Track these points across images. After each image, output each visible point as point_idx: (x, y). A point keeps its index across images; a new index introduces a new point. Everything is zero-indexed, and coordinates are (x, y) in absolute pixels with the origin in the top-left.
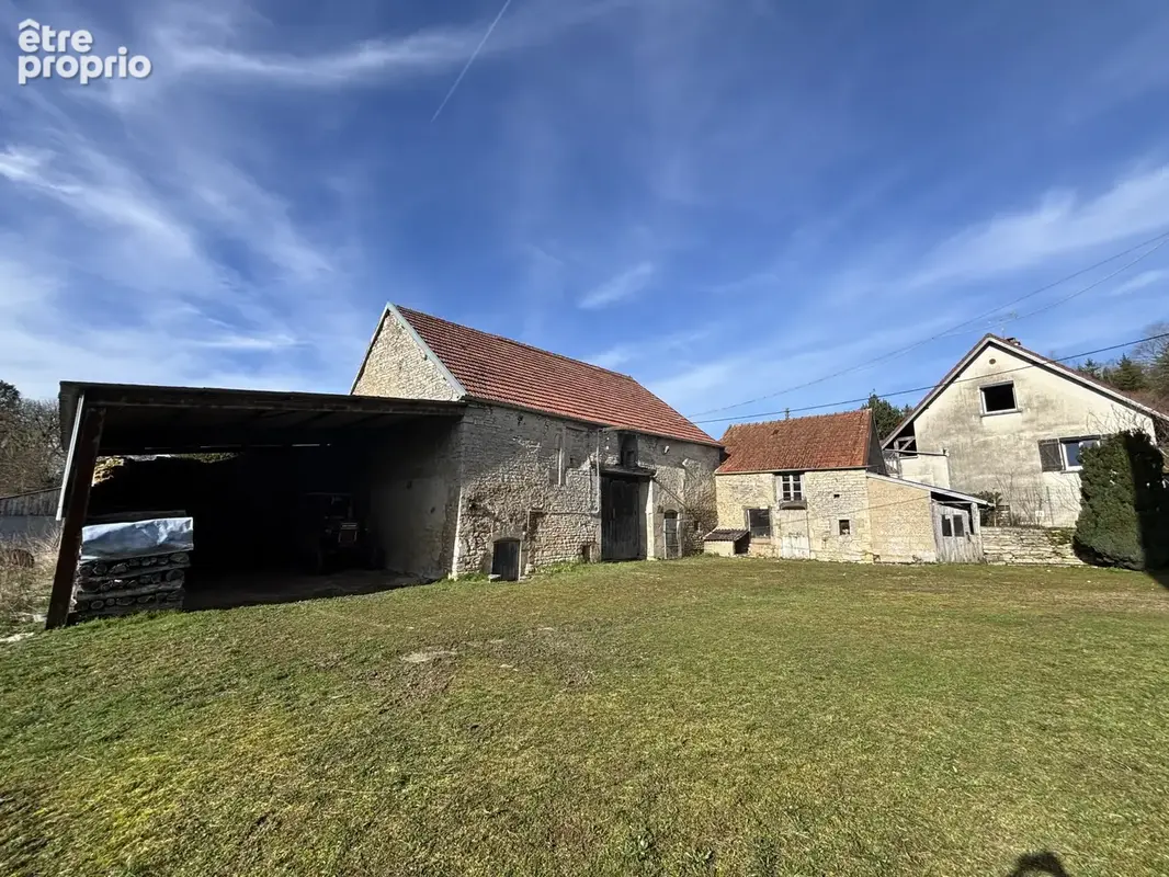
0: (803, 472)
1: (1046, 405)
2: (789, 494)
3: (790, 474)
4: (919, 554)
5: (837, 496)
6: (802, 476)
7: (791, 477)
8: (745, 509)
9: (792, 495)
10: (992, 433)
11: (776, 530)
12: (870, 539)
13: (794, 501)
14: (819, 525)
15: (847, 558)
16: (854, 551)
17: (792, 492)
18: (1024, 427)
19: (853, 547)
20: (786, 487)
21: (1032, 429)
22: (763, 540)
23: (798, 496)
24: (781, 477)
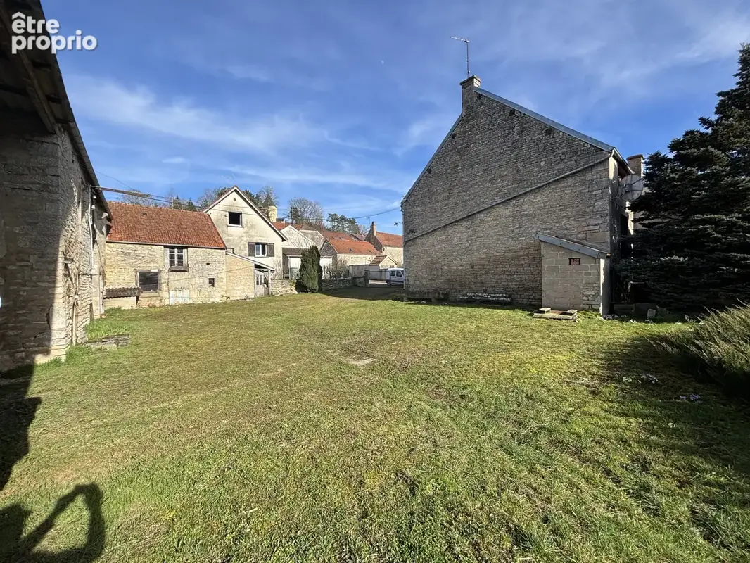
0: (186, 248)
1: (252, 227)
2: (174, 262)
3: (177, 248)
4: (248, 294)
5: (208, 264)
6: (185, 251)
7: (176, 250)
8: (136, 271)
9: (176, 263)
10: (231, 236)
11: (164, 286)
12: (225, 288)
13: (179, 267)
14: (197, 281)
15: (212, 300)
16: (216, 296)
17: (176, 260)
18: (244, 235)
19: (217, 294)
20: (172, 257)
21: (246, 237)
22: (152, 293)
23: (181, 263)
24: (168, 249)
